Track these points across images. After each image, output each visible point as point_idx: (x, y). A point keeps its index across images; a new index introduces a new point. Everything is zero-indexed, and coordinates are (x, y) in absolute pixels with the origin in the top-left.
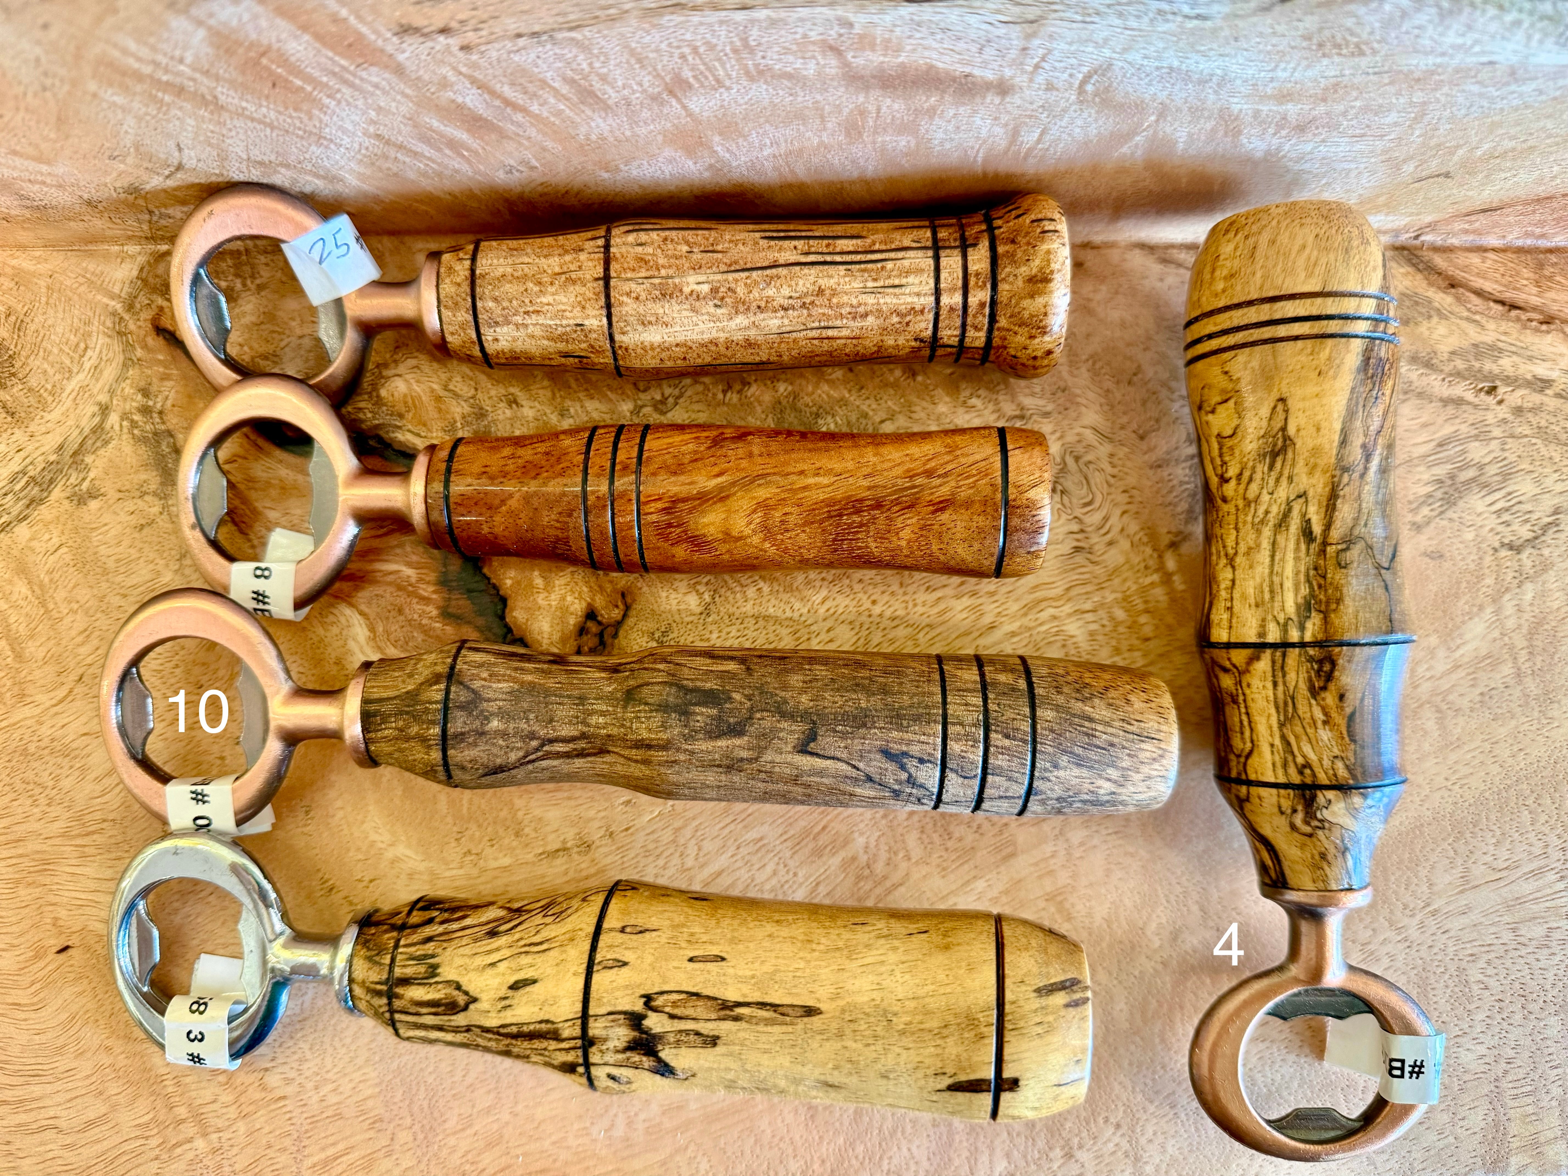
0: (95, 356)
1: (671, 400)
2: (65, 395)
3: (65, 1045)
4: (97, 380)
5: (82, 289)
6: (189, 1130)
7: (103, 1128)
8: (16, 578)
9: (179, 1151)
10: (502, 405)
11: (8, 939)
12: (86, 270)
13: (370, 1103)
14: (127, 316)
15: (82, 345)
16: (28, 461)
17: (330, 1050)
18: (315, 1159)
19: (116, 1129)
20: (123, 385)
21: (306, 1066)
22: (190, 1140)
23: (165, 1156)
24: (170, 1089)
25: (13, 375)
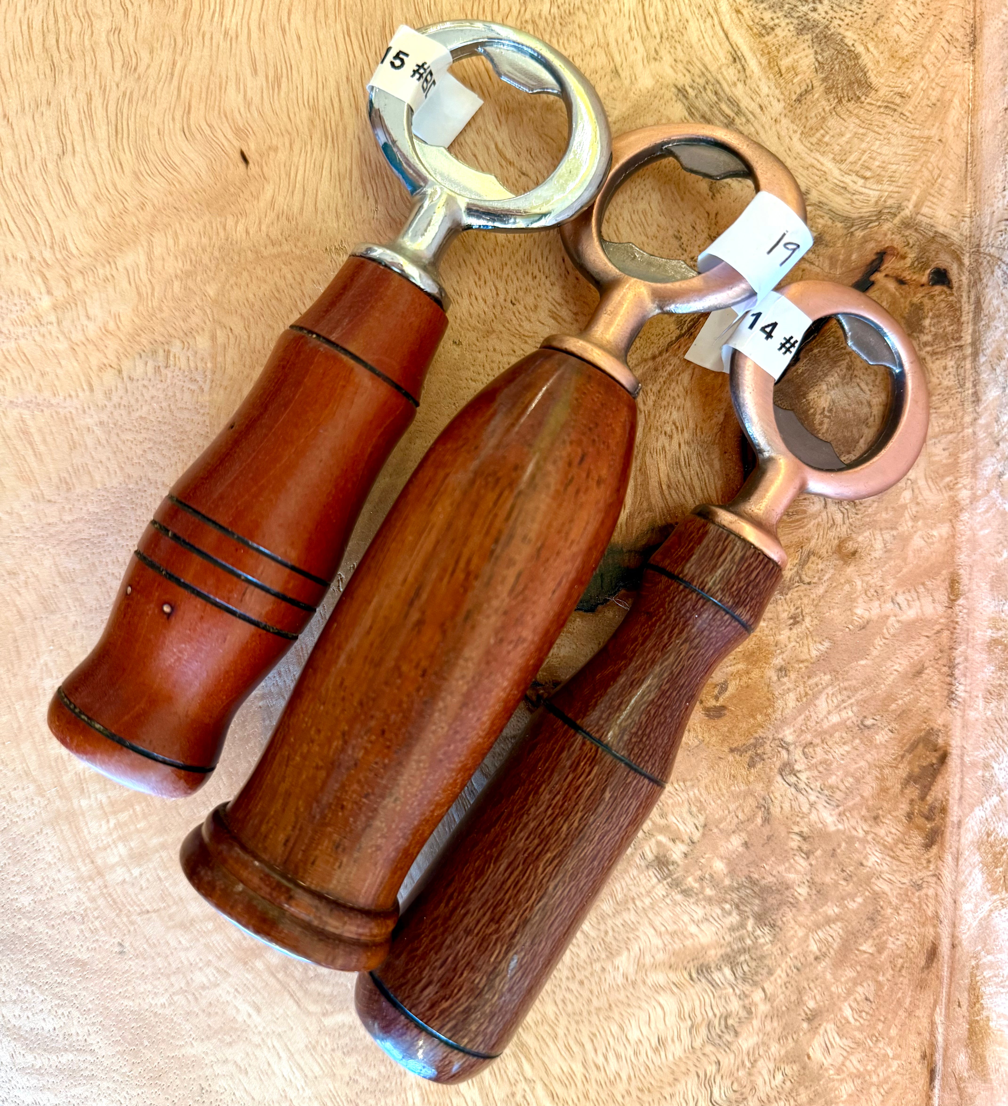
0: (855, 187)
1: (793, 779)
2: (818, 156)
3: (147, 161)
4: (832, 190)
5: (926, 173)
6: (60, 291)
7: (63, 203)
8: (629, 104)
9: (39, 280)
10: (793, 609)
11: (257, 100)
12: (946, 178)
13: (86, 479)
14: (897, 220)
15: (868, 174)
16: (751, 116)
17: (140, 437)
18: (30, 423)
19: (61, 215)
20: (827, 217)
21: (123, 412)
22: (49, 292)
23: (34, 266)
24: (101, 271)
25: (840, 101)
